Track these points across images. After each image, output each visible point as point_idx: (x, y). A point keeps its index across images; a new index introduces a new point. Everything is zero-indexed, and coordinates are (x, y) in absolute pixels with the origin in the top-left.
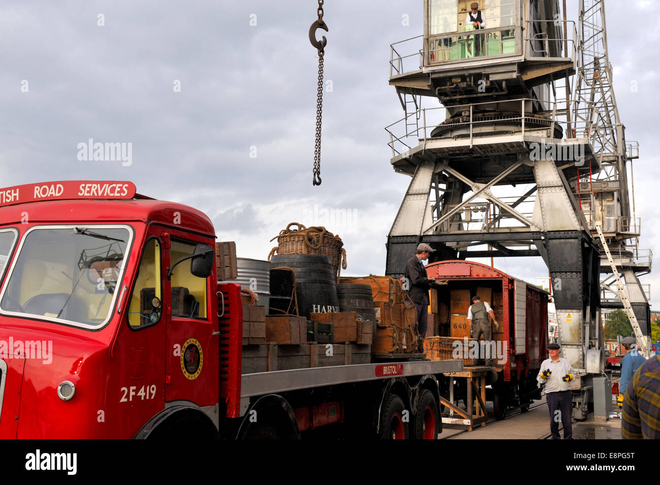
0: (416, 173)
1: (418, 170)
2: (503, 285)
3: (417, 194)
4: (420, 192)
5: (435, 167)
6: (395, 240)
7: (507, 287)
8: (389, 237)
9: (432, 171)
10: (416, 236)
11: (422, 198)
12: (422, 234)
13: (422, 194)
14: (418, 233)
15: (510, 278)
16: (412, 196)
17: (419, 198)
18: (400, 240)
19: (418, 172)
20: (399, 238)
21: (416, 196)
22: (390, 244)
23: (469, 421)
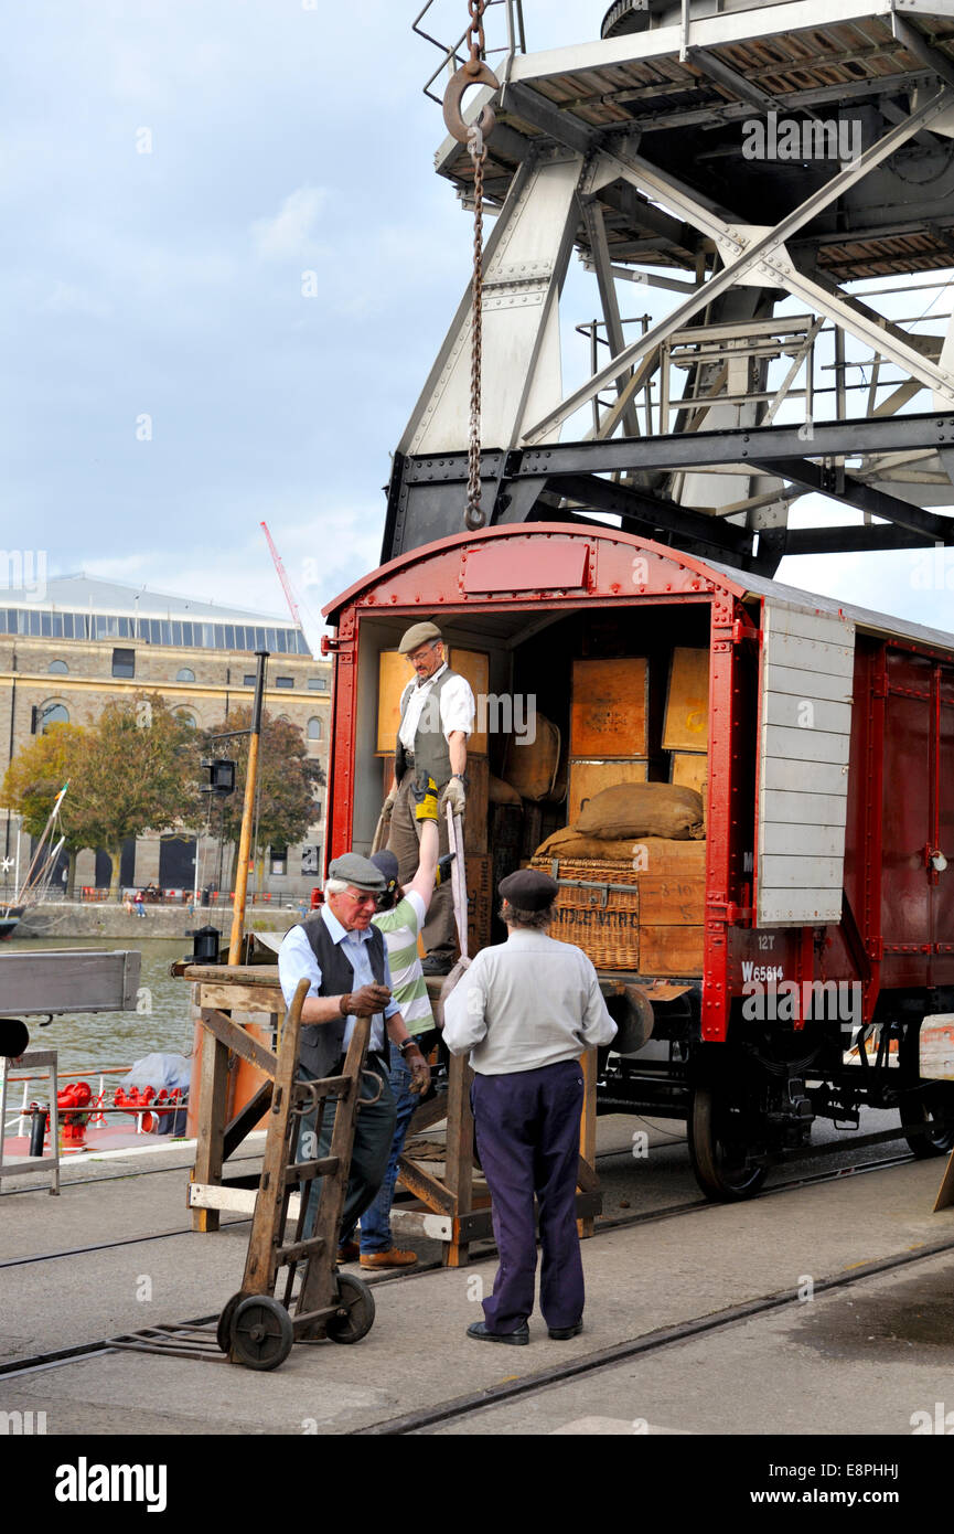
0: (516, 200)
1: (523, 185)
2: (713, 623)
3: (512, 285)
4: (526, 276)
5: (585, 171)
6: (423, 473)
7: (727, 634)
8: (400, 461)
9: (572, 185)
10: (497, 451)
11: (532, 299)
12: (521, 443)
13: (531, 282)
14: (504, 445)
15: (740, 595)
16: (496, 293)
17: (518, 300)
18: (438, 471)
19: (525, 196)
20: (436, 462)
21: (508, 291)
22: (404, 489)
23: (447, 1222)
